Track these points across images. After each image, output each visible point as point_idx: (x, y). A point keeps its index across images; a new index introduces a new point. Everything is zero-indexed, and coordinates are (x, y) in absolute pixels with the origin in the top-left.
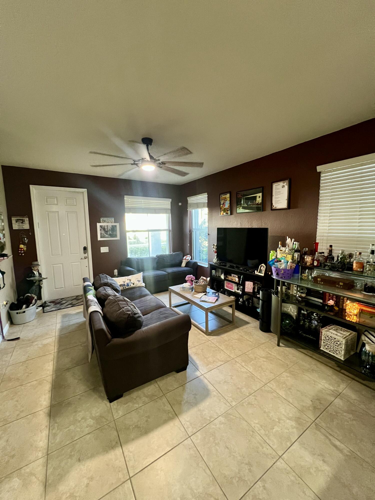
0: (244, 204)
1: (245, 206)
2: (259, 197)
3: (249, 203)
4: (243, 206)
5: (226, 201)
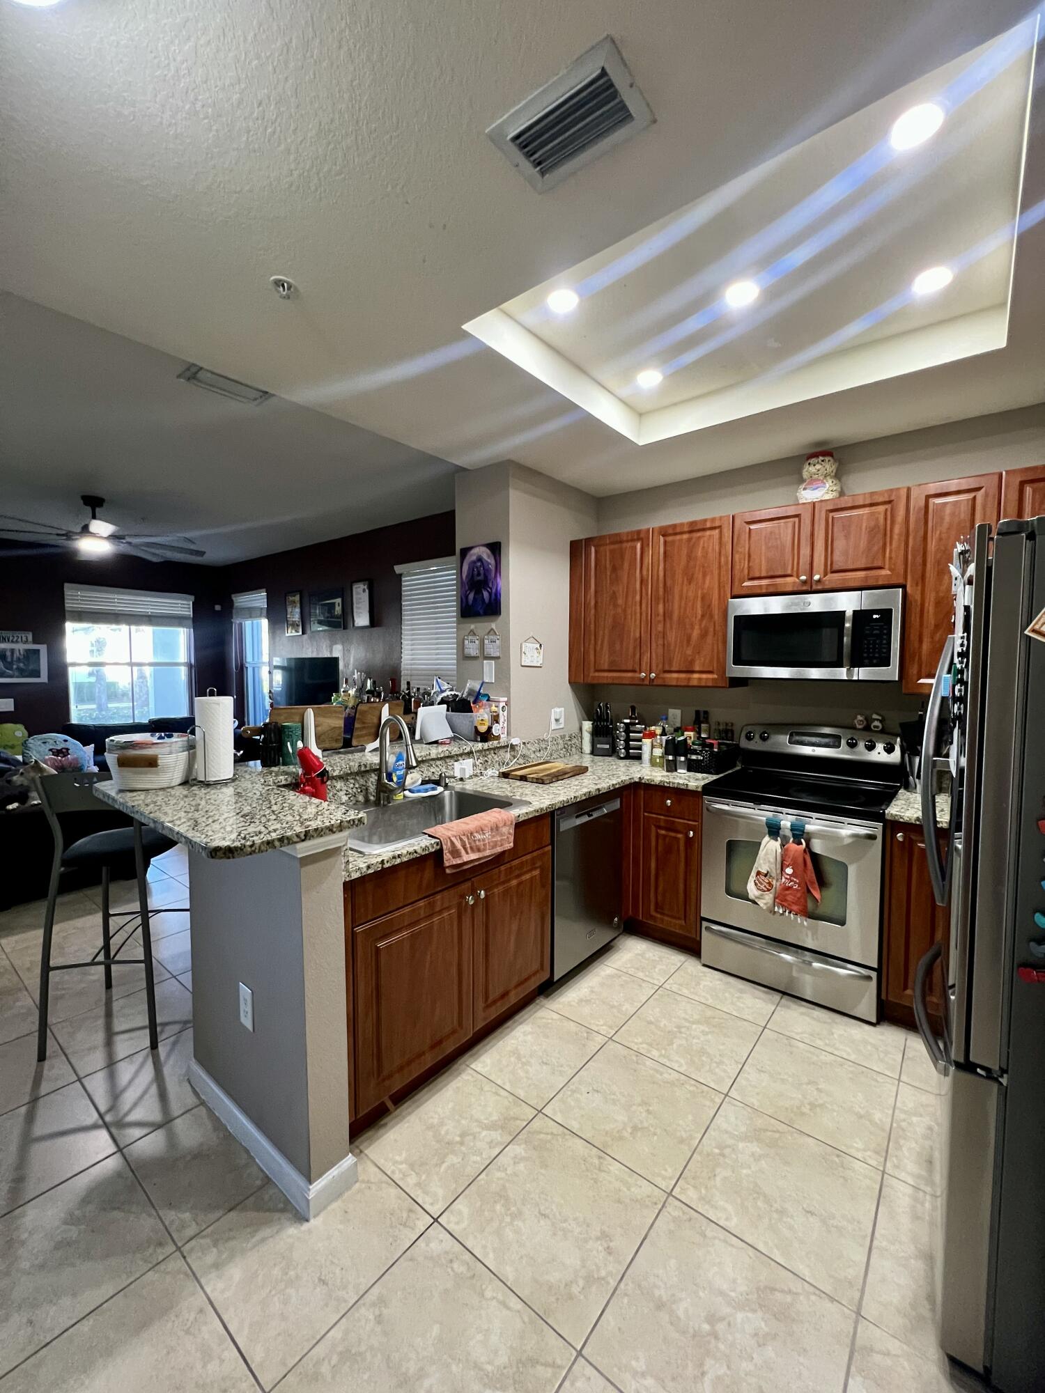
3: (326, 615)
5: (295, 607)
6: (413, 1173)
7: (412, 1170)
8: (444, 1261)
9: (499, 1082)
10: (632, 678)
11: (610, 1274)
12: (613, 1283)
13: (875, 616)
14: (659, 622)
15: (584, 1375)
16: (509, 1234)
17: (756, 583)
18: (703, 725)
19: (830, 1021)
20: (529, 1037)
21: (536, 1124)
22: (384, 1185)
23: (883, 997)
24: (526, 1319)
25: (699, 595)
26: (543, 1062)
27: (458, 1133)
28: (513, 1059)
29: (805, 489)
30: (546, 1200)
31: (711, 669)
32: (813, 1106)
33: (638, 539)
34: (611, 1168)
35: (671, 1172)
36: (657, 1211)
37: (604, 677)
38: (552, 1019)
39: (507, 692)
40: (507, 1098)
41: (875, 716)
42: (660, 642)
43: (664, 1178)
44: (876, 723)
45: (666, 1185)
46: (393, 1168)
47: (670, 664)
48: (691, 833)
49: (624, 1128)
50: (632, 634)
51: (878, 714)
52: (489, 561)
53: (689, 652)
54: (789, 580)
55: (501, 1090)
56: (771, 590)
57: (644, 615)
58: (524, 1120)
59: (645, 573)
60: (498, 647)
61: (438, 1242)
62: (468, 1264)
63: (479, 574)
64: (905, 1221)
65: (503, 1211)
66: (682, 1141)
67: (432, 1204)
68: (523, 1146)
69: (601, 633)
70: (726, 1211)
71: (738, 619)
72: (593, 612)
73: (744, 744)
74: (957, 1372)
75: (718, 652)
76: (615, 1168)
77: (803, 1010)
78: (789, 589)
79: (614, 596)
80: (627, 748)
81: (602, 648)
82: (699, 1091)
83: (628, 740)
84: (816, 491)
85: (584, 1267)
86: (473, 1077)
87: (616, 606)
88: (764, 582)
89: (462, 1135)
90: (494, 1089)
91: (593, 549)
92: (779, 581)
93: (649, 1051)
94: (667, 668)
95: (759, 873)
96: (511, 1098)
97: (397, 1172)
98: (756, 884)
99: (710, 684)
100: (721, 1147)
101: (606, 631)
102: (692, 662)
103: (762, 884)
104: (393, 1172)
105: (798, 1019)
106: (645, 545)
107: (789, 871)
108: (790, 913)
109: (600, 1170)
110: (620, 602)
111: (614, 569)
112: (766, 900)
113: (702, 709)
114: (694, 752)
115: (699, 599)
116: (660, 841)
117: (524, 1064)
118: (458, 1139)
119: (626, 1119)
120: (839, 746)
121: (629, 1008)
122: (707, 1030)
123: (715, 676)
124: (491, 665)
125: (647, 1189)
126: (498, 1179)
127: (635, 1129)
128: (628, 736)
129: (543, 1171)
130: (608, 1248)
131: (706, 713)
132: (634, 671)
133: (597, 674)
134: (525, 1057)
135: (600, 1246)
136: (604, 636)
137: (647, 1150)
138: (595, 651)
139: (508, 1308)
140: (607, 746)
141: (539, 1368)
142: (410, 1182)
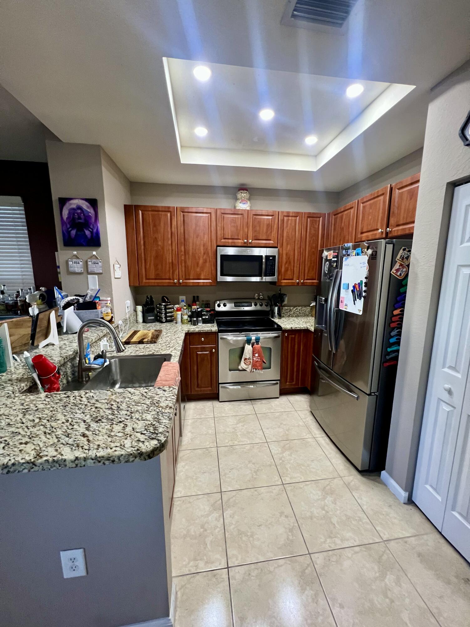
6: (199, 561)
7: (197, 561)
8: (247, 578)
9: (194, 494)
10: (169, 282)
11: (294, 523)
12: (296, 525)
13: (271, 258)
14: (182, 255)
15: (316, 558)
16: (257, 543)
17: (227, 240)
18: (197, 302)
19: (268, 402)
20: (187, 467)
21: (225, 497)
22: (191, 580)
23: (281, 388)
24: (289, 563)
25: (202, 243)
26: (202, 473)
27: (200, 528)
28: (189, 481)
29: (240, 203)
30: (255, 520)
31: (208, 278)
32: (288, 430)
33: (168, 211)
34: (262, 491)
35: (277, 478)
36: (285, 492)
37: (152, 282)
38: (188, 454)
39: (111, 295)
40: (203, 497)
41: (261, 294)
42: (183, 264)
43: (277, 481)
44: (261, 296)
45: (279, 482)
46: (187, 569)
47: (189, 275)
48: (214, 350)
49: (253, 475)
50: (168, 260)
51: (262, 293)
52: (89, 210)
53: (198, 270)
54: (240, 241)
55: (198, 496)
56: (233, 244)
57: (174, 252)
58: (219, 500)
59: (173, 230)
60: (100, 267)
61: (237, 574)
62: (256, 568)
63: (80, 218)
64: (327, 447)
65: (247, 538)
66: (270, 466)
67: (220, 564)
68: (229, 509)
69: (149, 259)
70: (299, 477)
71: (222, 256)
72: (143, 247)
73: (217, 309)
74: (363, 474)
75: (211, 270)
76: (262, 490)
77: (260, 403)
78: (240, 245)
79: (156, 239)
80: (166, 317)
81: (150, 266)
82: (260, 446)
83: (166, 314)
84: (244, 205)
85: (286, 528)
86: (180, 501)
87: (158, 245)
88: (230, 241)
89: (202, 527)
90: (195, 498)
91: (140, 212)
92: (236, 241)
93: (234, 443)
94: (187, 278)
95: (245, 359)
96: (206, 496)
97: (191, 568)
98: (245, 363)
99: (209, 285)
100: (280, 459)
101: (152, 258)
102: (200, 274)
103: (247, 363)
104: (189, 570)
105: (261, 406)
106: (172, 214)
107: (257, 355)
108: (256, 370)
109: (259, 495)
110: (160, 243)
111: (155, 226)
112: (249, 368)
113: (196, 295)
114: (204, 315)
115: (202, 245)
116: (199, 357)
117: (196, 479)
118: (202, 530)
119: (250, 471)
120: (252, 306)
121: (211, 431)
122: (242, 424)
123: (210, 281)
124: (95, 278)
125: (277, 488)
126: (233, 529)
127: (256, 472)
128: (166, 311)
129: (244, 512)
130: (286, 516)
131: (198, 297)
132: (170, 279)
133: (147, 281)
134: (193, 476)
135: (283, 518)
136: (151, 261)
137: (265, 476)
138: (146, 268)
139: (281, 566)
140: (153, 318)
141: (306, 571)
142: (202, 567)
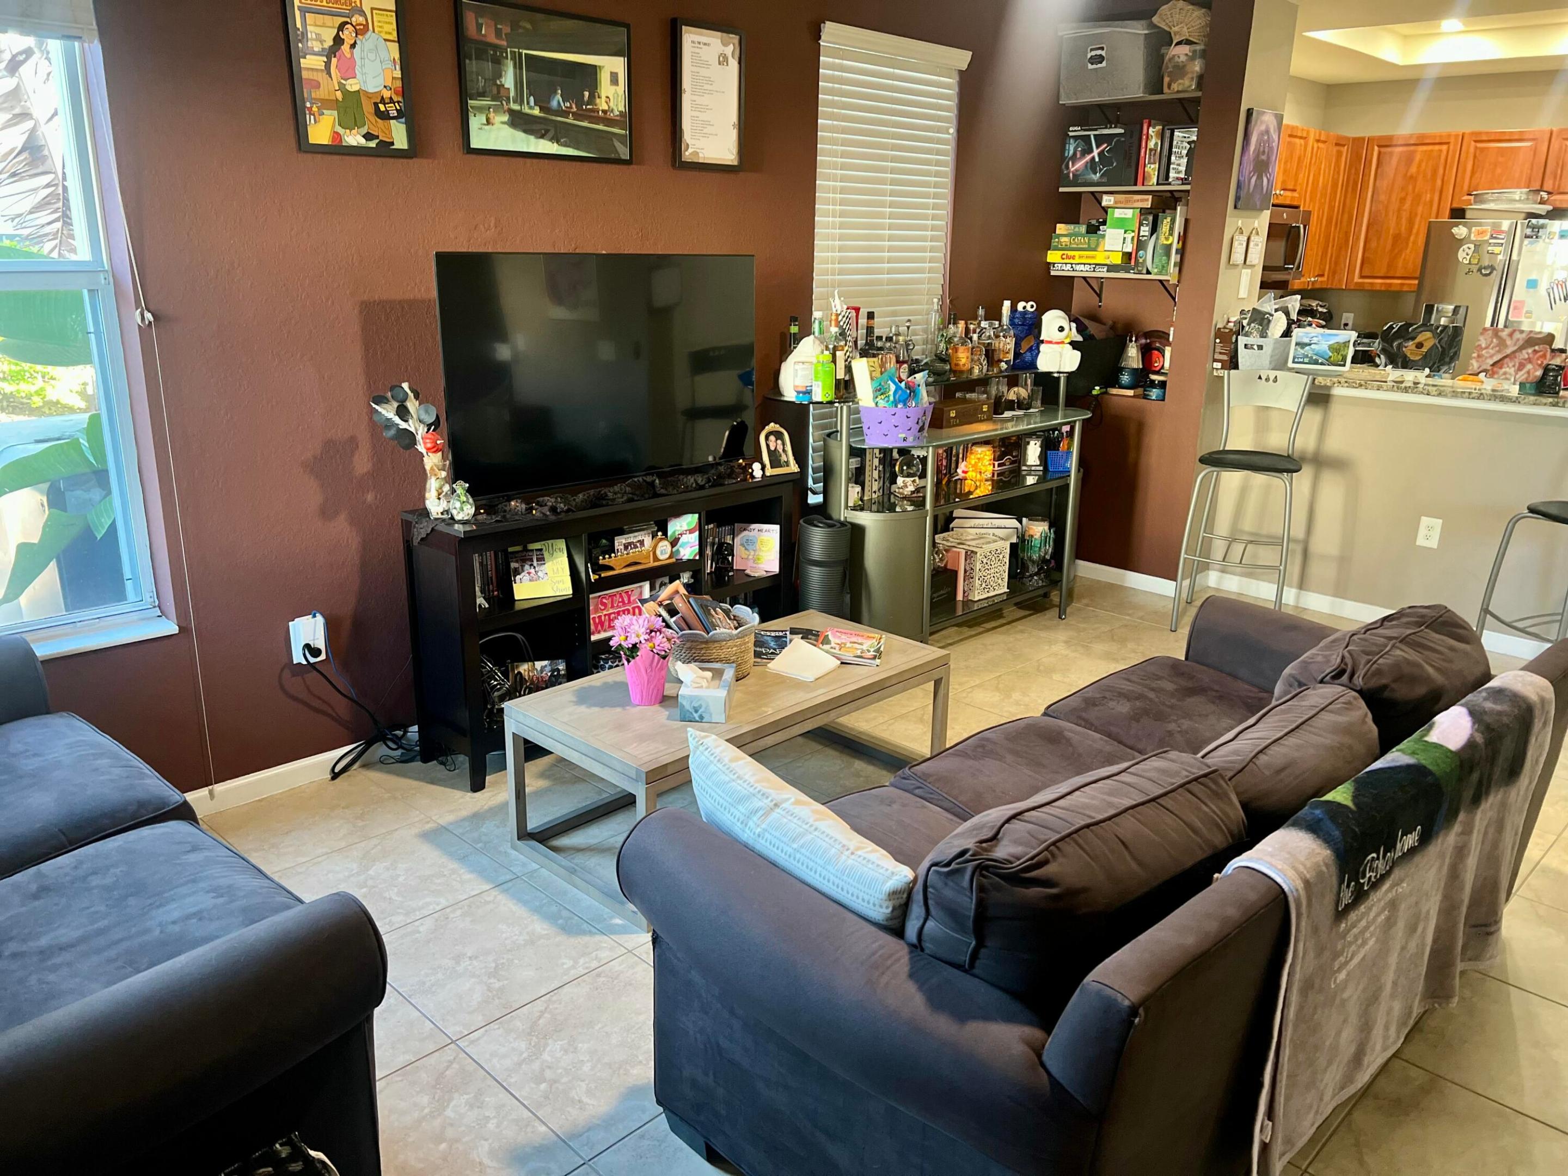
0: (519, 99)
1: (526, 110)
2: (614, 80)
3: (557, 100)
4: (516, 107)
5: (361, 31)
52: (1274, 136)
60: (1258, 253)
63: (1264, 152)
